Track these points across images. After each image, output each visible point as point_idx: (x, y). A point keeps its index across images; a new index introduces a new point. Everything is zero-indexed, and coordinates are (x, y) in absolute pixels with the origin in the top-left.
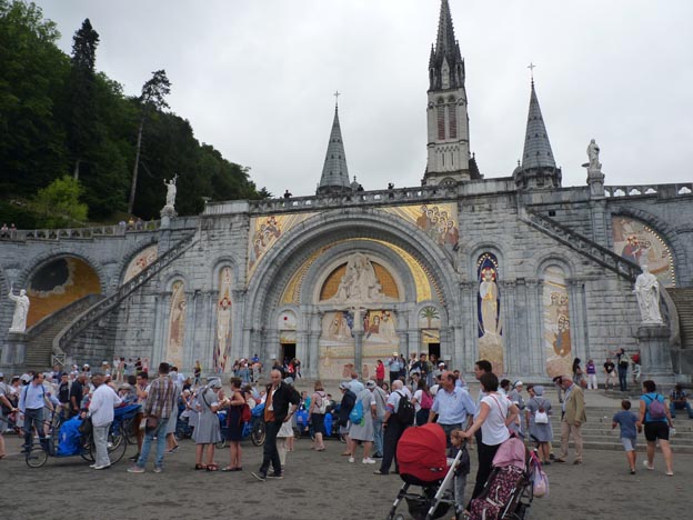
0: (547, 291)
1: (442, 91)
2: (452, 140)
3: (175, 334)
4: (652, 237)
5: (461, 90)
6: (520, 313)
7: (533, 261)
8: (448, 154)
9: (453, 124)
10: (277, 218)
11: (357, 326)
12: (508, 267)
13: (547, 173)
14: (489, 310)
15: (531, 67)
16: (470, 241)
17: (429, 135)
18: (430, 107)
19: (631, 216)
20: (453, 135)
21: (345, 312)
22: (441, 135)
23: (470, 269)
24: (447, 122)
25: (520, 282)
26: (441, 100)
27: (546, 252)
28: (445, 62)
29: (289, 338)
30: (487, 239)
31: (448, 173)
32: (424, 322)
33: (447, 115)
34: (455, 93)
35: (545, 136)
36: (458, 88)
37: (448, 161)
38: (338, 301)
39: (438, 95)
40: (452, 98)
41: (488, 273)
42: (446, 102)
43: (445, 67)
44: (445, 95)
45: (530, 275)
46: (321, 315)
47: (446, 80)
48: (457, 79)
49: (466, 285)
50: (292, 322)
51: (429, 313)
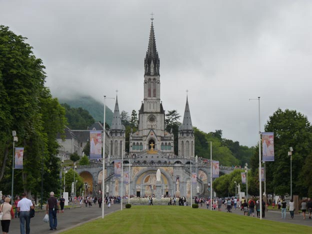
0: (187, 183)
1: (150, 75)
2: (154, 98)
3: (116, 190)
4: (205, 174)
5: (158, 76)
6: (183, 187)
7: (185, 179)
8: (152, 104)
9: (155, 91)
10: (138, 167)
11: (152, 188)
12: (181, 179)
13: (190, 132)
14: (178, 186)
15: (187, 91)
16: (175, 175)
17: (145, 95)
18: (145, 83)
19: (201, 170)
20: (155, 96)
21: (150, 186)
22: (150, 95)
23: (175, 179)
24: (152, 90)
25: (183, 182)
26: (150, 79)
27: (187, 177)
28: (152, 62)
29: (138, 191)
30: (178, 175)
31: (152, 113)
32: (165, 188)
33: (152, 86)
34: (156, 77)
35: (190, 118)
36: (157, 75)
37: (152, 107)
38: (148, 183)
39: (149, 77)
40: (154, 79)
41: (178, 180)
42: (152, 81)
43: (152, 65)
44: (152, 78)
45: (185, 181)
46: (145, 186)
47: (152, 70)
48: (157, 70)
49: (174, 182)
50: (139, 187)
51: (166, 186)
